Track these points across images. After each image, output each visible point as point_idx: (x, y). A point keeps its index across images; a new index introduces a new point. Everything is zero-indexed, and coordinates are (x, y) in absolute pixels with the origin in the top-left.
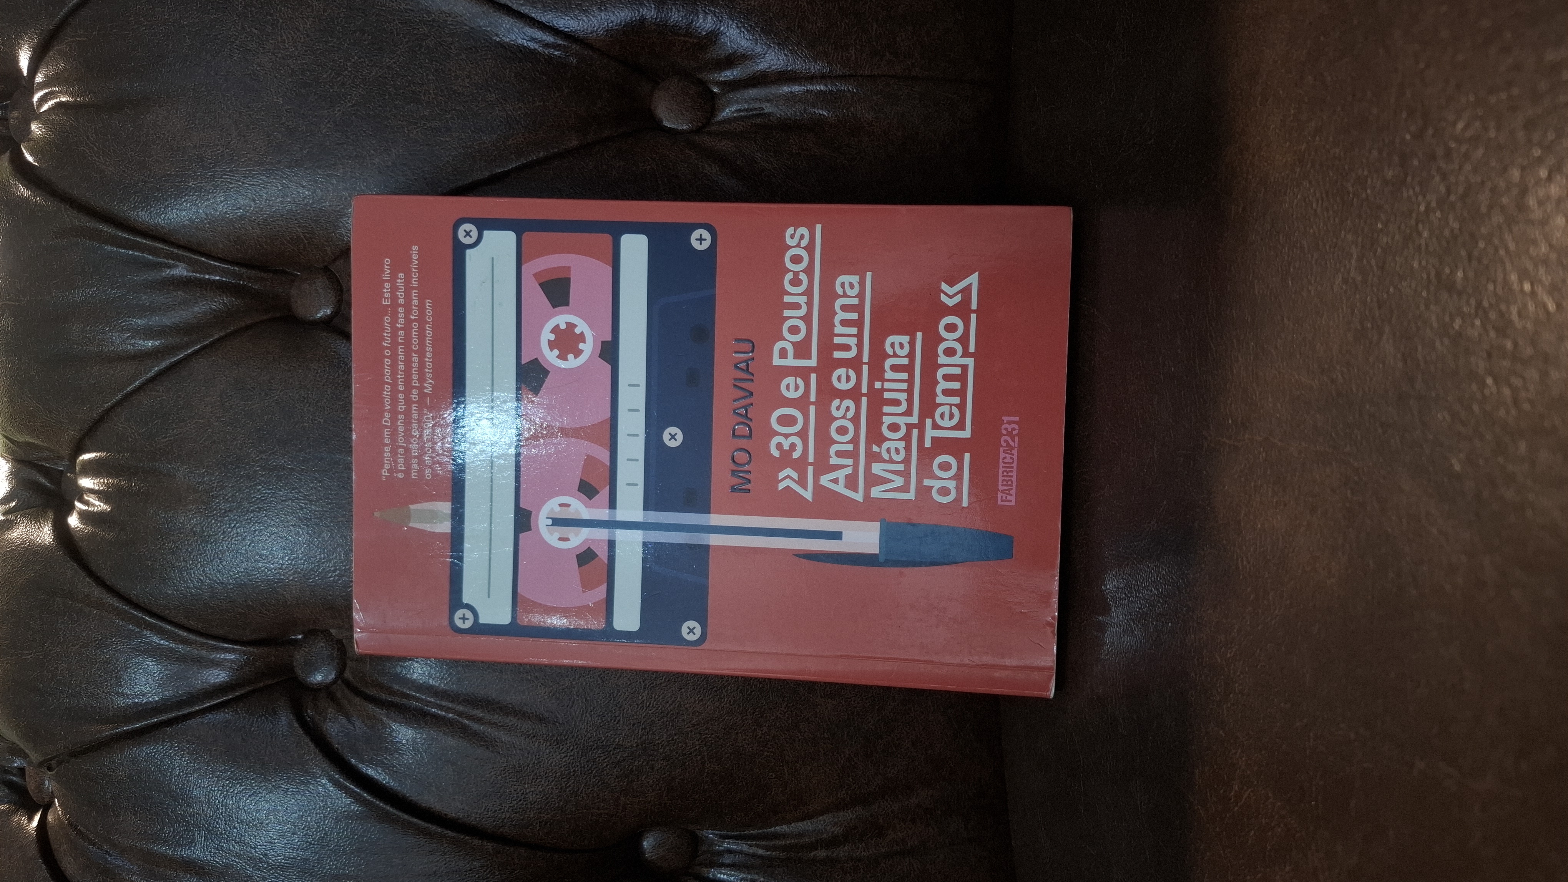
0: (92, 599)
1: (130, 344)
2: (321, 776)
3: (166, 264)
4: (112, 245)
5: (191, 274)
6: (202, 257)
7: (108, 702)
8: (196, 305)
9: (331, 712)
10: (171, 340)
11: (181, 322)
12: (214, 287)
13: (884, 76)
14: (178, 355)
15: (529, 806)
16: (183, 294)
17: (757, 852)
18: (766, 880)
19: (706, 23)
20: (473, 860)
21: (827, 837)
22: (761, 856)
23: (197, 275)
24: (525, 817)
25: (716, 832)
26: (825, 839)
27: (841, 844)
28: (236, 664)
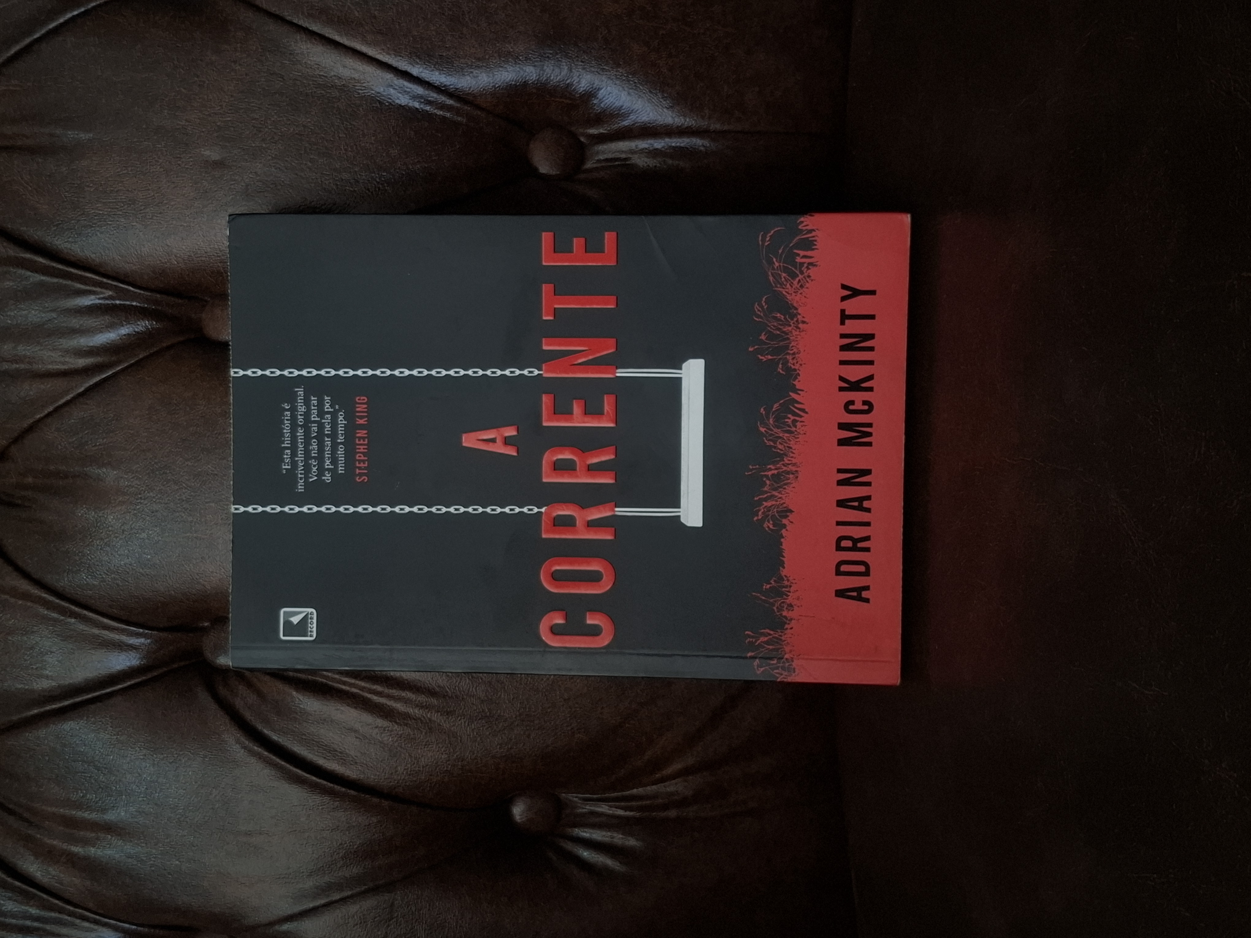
0: (18, 591)
1: (60, 362)
2: (234, 742)
4: (44, 274)
6: (129, 286)
7: (33, 683)
8: (122, 328)
9: (241, 688)
10: (100, 359)
11: (108, 343)
12: (137, 313)
13: (733, 131)
14: (108, 372)
15: (421, 769)
16: (110, 319)
17: (616, 813)
18: (624, 837)
19: (581, 87)
20: (371, 816)
21: (678, 798)
22: (619, 817)
23: (122, 302)
24: (417, 779)
25: (580, 796)
26: (676, 800)
27: (690, 805)
28: (152, 648)
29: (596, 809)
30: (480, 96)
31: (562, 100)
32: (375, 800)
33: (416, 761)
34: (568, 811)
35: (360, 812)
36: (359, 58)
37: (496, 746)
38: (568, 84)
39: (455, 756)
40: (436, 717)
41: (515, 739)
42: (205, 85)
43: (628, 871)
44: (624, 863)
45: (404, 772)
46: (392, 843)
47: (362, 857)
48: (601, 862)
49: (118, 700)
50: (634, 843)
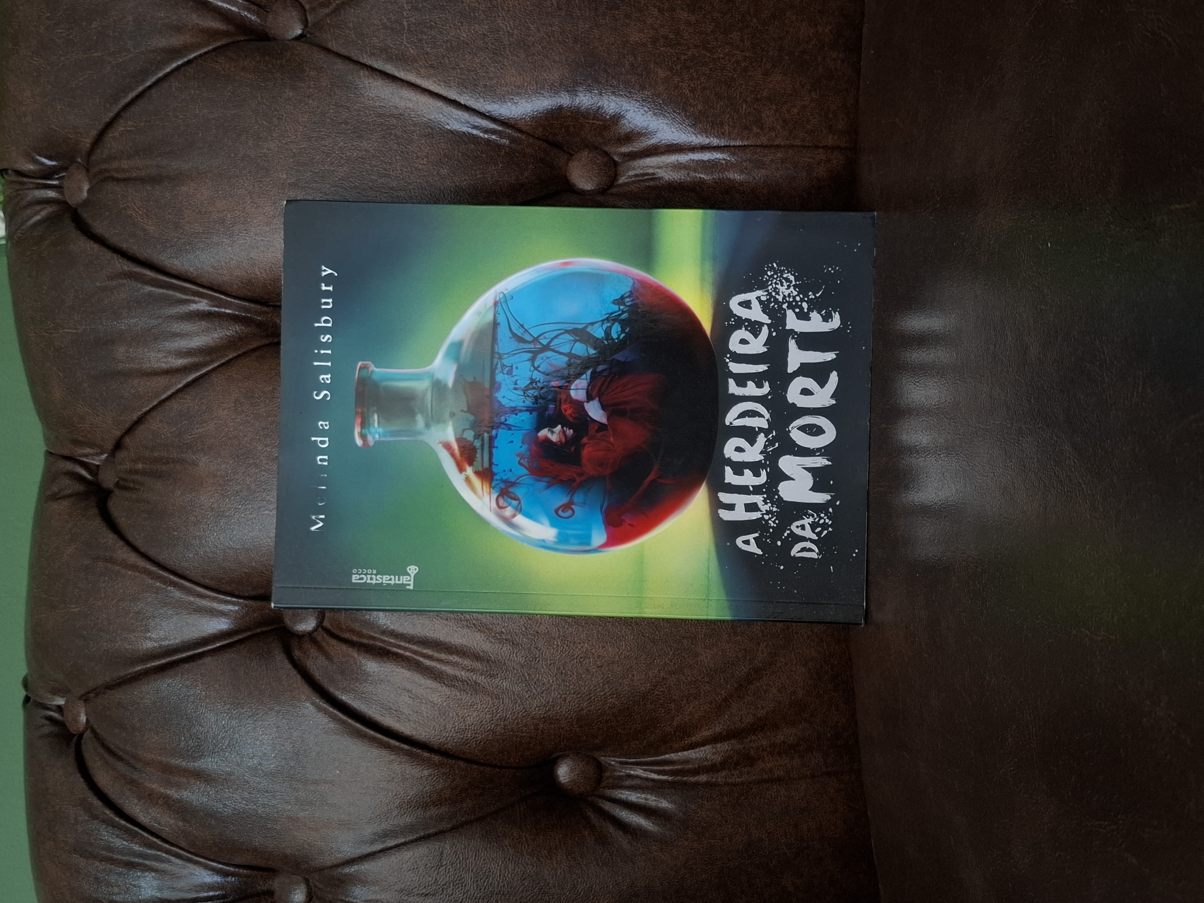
0: (128, 563)
1: (164, 362)
2: (305, 700)
3: (193, 300)
4: (153, 286)
5: (211, 308)
6: (221, 295)
7: (138, 645)
8: (216, 332)
9: (313, 651)
10: (196, 359)
11: (203, 345)
12: (229, 319)
13: (752, 146)
14: (202, 370)
15: (467, 727)
16: (205, 324)
17: (649, 776)
18: (657, 799)
19: (610, 110)
20: (423, 769)
21: (707, 764)
22: (653, 780)
23: (216, 309)
24: (464, 737)
25: (617, 759)
26: (706, 766)
27: (720, 771)
28: (239, 615)
29: (632, 772)
30: (520, 120)
31: (595, 122)
32: (426, 754)
33: (463, 720)
34: (607, 774)
35: (413, 765)
36: (413, 90)
37: (535, 709)
38: (599, 106)
39: (498, 716)
40: (481, 680)
41: (552, 702)
42: (284, 118)
43: (660, 831)
44: (656, 824)
45: (453, 730)
46: (441, 795)
47: (414, 807)
48: (635, 822)
49: (208, 660)
50: (666, 805)
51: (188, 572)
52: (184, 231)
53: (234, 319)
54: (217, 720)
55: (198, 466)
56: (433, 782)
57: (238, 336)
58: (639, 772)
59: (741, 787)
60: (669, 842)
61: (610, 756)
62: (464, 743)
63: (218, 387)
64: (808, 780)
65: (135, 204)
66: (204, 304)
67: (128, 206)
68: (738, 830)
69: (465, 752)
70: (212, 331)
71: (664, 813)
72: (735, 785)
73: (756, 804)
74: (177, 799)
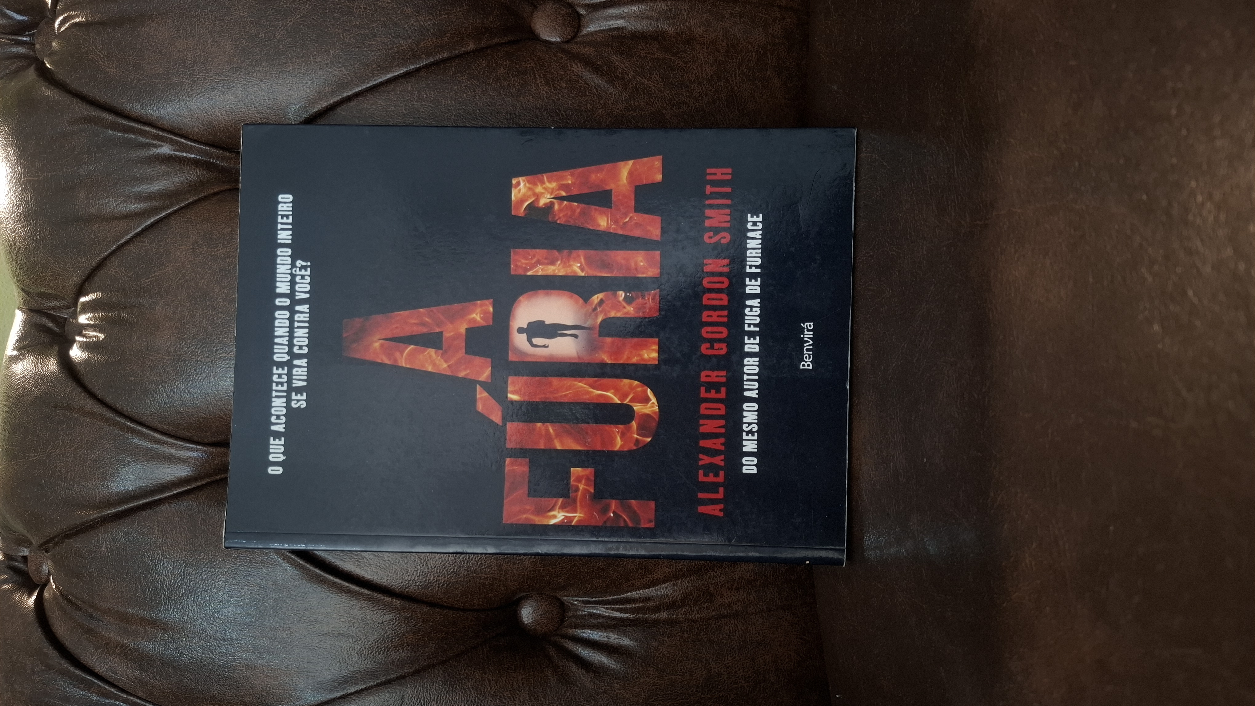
0: (86, 410)
1: (123, 207)
3: (153, 144)
4: (112, 130)
5: (173, 152)
6: (181, 138)
7: (96, 492)
8: (176, 176)
10: (155, 203)
11: (163, 190)
12: (190, 163)
14: (161, 214)
15: (430, 570)
16: (166, 168)
17: (612, 615)
18: (620, 637)
20: (384, 614)
21: (668, 602)
22: (615, 619)
23: (177, 153)
24: (426, 580)
25: (580, 599)
26: (667, 603)
27: (680, 608)
28: (198, 461)
29: (595, 611)
32: (387, 599)
33: (425, 563)
34: (570, 614)
35: (374, 610)
43: (622, 669)
44: (618, 662)
45: (415, 574)
46: (403, 640)
47: (376, 652)
48: (598, 660)
49: (164, 507)
50: (628, 643)
51: (146, 418)
52: (144, 72)
53: (196, 163)
54: (173, 567)
55: (155, 310)
56: (395, 627)
57: (199, 180)
58: (601, 610)
59: (701, 623)
60: (632, 680)
61: (572, 596)
62: (426, 586)
63: (176, 229)
64: (764, 614)
65: (96, 47)
66: (164, 148)
67: (90, 50)
68: (698, 665)
69: (428, 595)
70: (172, 175)
71: (626, 651)
72: (695, 621)
73: (716, 639)
74: (134, 649)
